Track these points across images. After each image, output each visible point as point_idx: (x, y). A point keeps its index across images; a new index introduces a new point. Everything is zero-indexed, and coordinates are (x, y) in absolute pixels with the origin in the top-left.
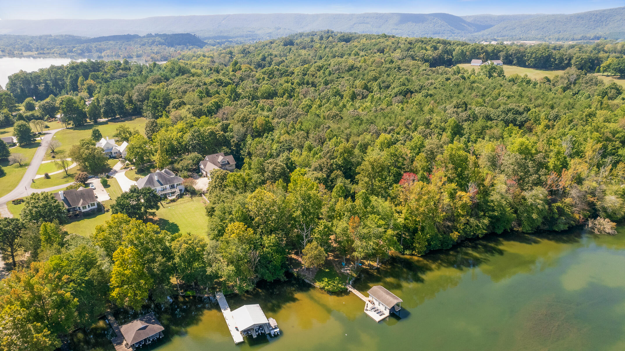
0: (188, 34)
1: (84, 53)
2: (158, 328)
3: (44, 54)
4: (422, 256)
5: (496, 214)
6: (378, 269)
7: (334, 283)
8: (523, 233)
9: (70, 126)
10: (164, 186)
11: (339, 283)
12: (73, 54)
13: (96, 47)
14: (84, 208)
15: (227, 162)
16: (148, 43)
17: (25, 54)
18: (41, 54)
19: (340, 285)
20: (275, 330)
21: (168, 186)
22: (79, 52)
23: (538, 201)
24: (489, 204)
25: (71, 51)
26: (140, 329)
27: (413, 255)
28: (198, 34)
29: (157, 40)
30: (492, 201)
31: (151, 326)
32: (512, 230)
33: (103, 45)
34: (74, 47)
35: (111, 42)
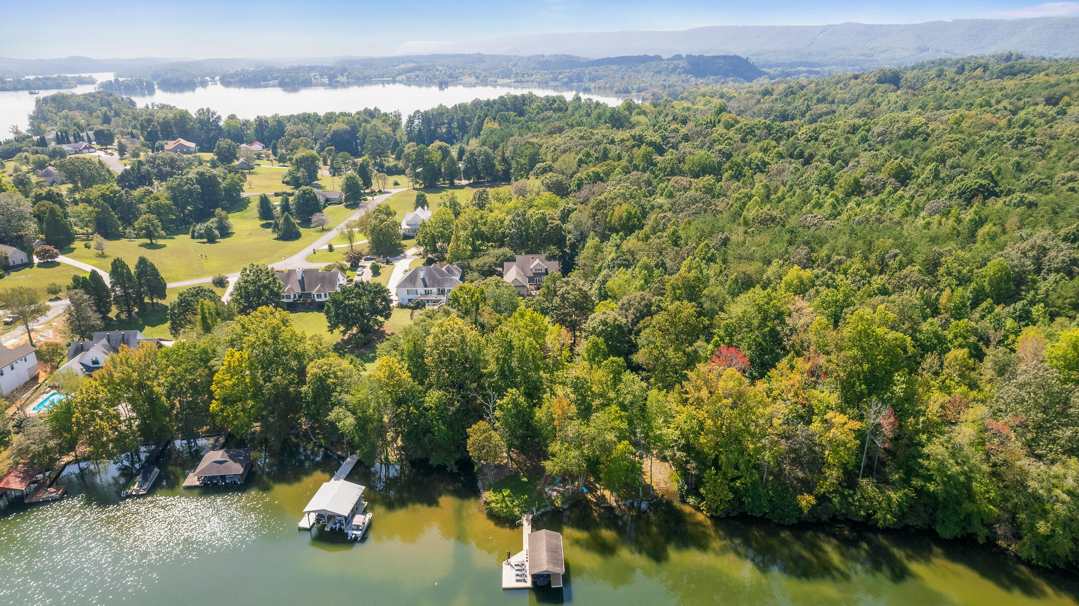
0: (736, 58)
1: (572, 82)
2: (237, 469)
3: (521, 82)
4: (712, 517)
5: (932, 487)
6: (611, 509)
7: (512, 502)
8: (1019, 559)
9: (417, 186)
10: (429, 289)
11: (518, 506)
12: (557, 83)
13: (590, 73)
14: (319, 296)
15: (544, 271)
16: (667, 69)
17: (500, 81)
18: (518, 82)
19: (516, 509)
20: (355, 532)
21: (435, 290)
22: (565, 80)
23: (1058, 492)
24: (920, 460)
25: (555, 79)
26: (215, 462)
27: (698, 509)
28: (752, 60)
29: (681, 65)
30: (928, 457)
31: (231, 462)
32: (991, 542)
33: (601, 71)
34: (561, 73)
35: (614, 67)
